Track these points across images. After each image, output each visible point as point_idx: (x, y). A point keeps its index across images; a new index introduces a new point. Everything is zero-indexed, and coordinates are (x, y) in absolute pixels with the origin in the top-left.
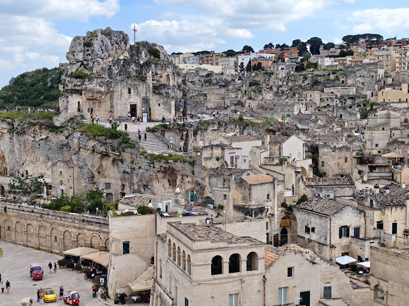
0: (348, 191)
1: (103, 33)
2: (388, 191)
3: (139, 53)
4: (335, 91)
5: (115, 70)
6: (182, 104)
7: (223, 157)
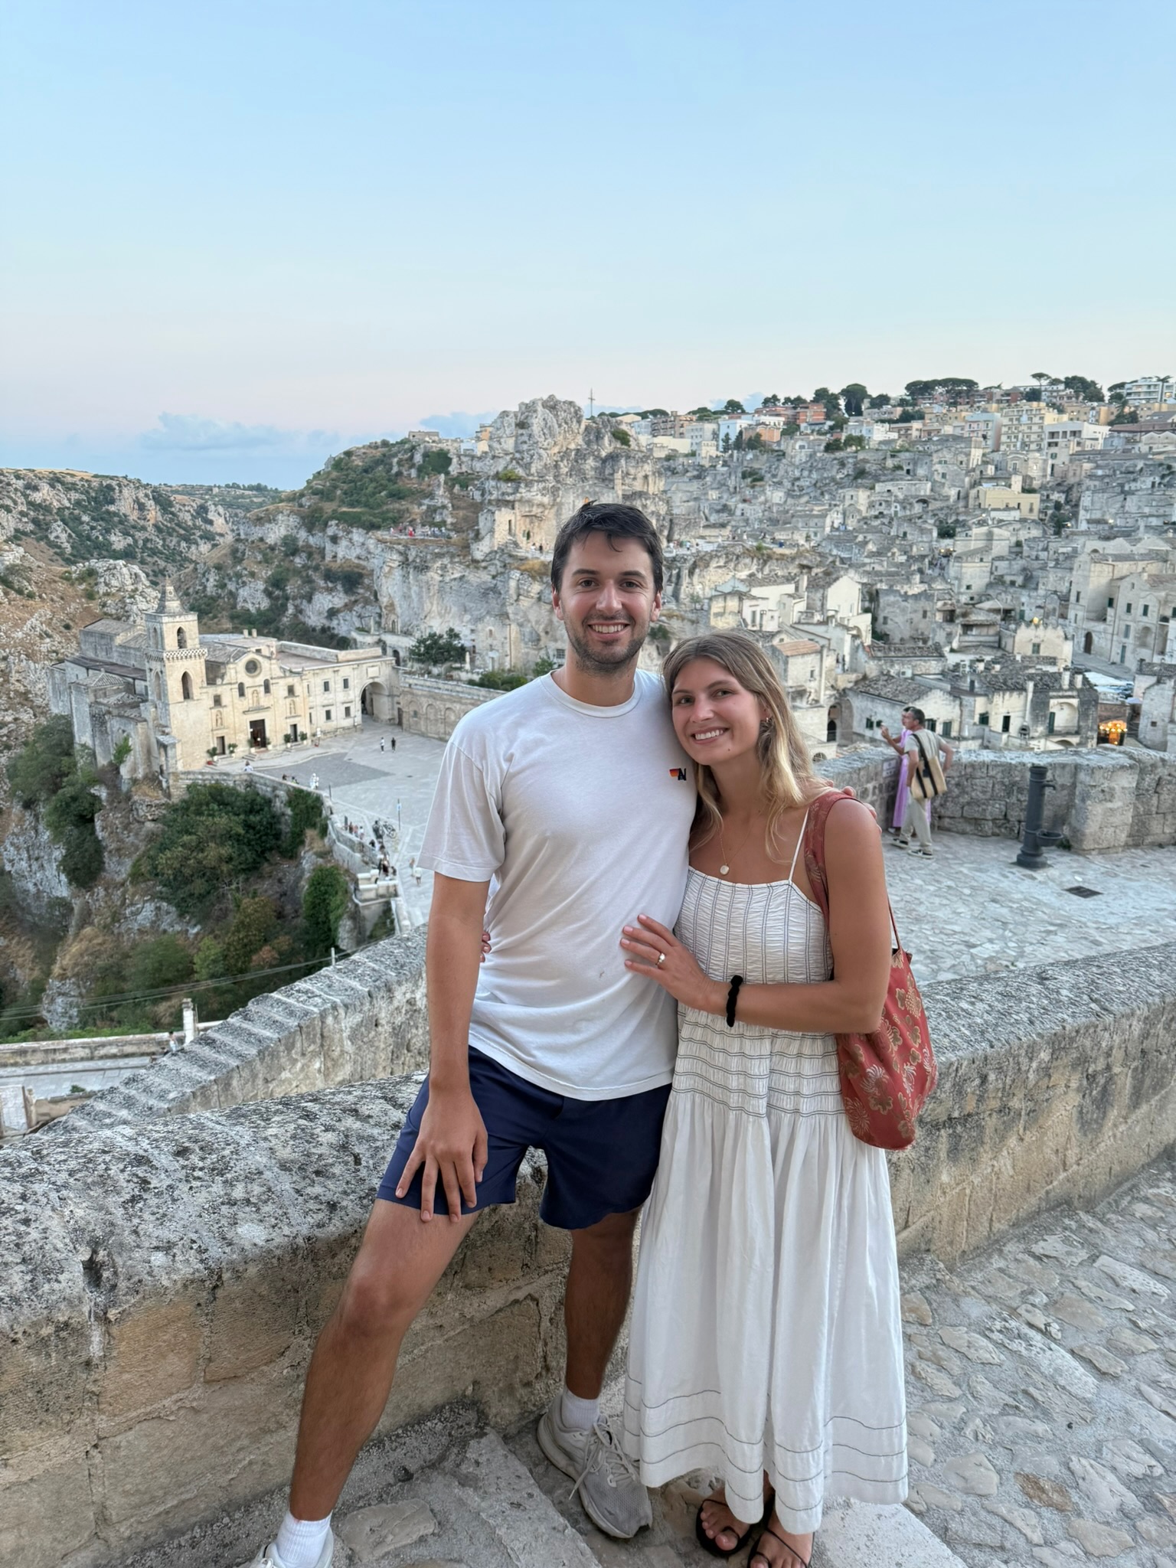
0: (933, 666)
1: (545, 405)
2: (998, 667)
3: (599, 437)
4: (894, 490)
5: (564, 469)
6: (667, 524)
7: (740, 612)
